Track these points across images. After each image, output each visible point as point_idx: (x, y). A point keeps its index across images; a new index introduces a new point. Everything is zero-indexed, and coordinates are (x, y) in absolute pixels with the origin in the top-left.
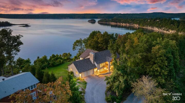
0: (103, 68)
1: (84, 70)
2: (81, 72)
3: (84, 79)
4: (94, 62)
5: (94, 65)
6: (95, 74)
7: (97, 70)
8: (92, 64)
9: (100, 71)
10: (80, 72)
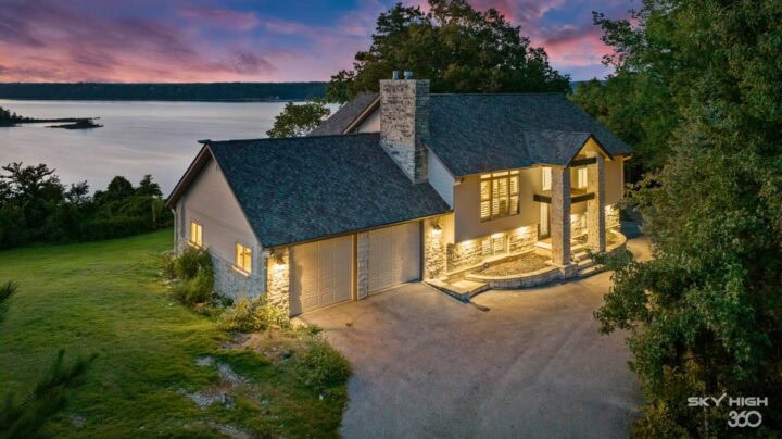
0: (508, 229)
1: (322, 224)
2: (291, 242)
3: (319, 322)
4: (419, 160)
5: (427, 188)
6: (438, 282)
7: (450, 238)
8: (404, 177)
9: (479, 253)
10: (273, 241)
